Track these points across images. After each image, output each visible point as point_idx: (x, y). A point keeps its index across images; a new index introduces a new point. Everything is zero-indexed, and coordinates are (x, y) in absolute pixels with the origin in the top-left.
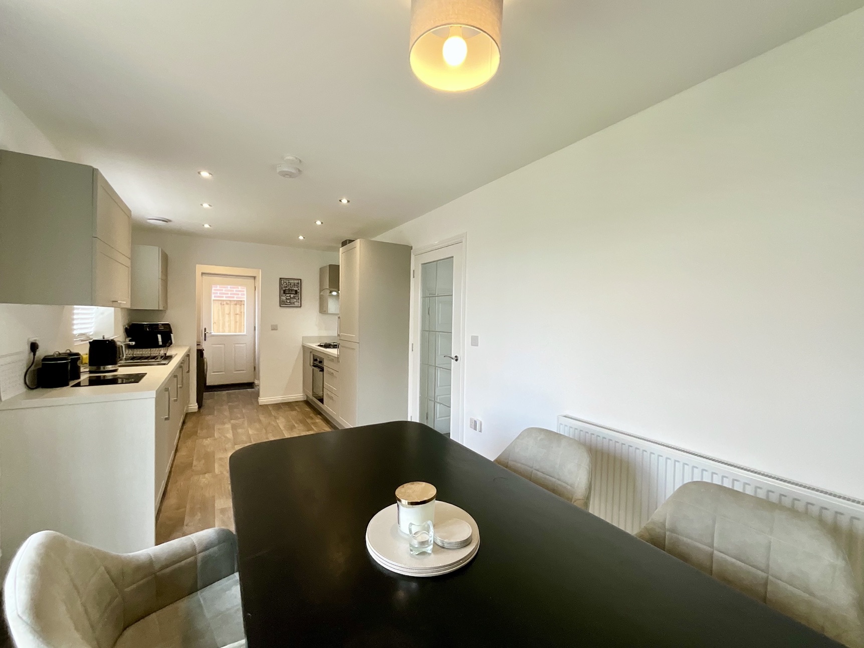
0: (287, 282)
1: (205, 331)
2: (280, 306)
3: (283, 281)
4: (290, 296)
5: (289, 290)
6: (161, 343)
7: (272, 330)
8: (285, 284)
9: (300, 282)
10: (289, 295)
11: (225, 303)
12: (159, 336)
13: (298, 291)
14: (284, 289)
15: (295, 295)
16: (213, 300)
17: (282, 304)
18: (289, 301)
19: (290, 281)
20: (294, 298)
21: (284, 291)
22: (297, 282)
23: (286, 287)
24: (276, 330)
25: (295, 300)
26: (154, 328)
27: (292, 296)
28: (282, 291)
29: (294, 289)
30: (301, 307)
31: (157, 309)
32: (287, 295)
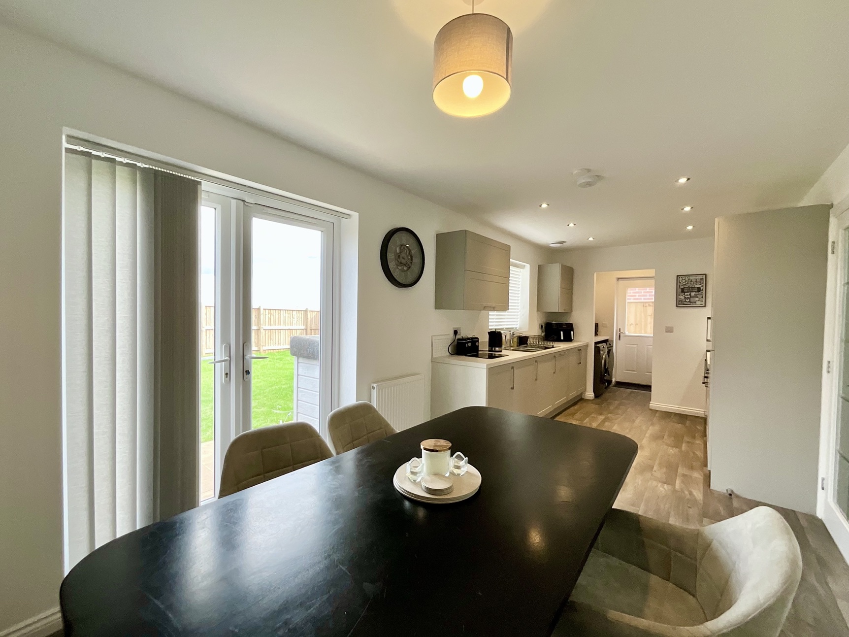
0: (687, 279)
1: (620, 331)
2: (677, 306)
3: (681, 279)
4: (690, 294)
5: (689, 287)
6: (562, 338)
7: (666, 332)
8: (684, 281)
9: (704, 277)
10: (688, 294)
11: (647, 305)
12: (562, 332)
13: (702, 288)
14: (683, 287)
15: (697, 293)
16: (628, 302)
17: (680, 304)
18: (689, 300)
19: (691, 278)
20: (696, 296)
21: (683, 291)
22: (701, 277)
23: (685, 285)
24: (672, 332)
25: (697, 299)
26: (560, 326)
27: (693, 294)
28: (680, 290)
29: (696, 286)
30: (705, 306)
31: (557, 311)
32: (686, 294)
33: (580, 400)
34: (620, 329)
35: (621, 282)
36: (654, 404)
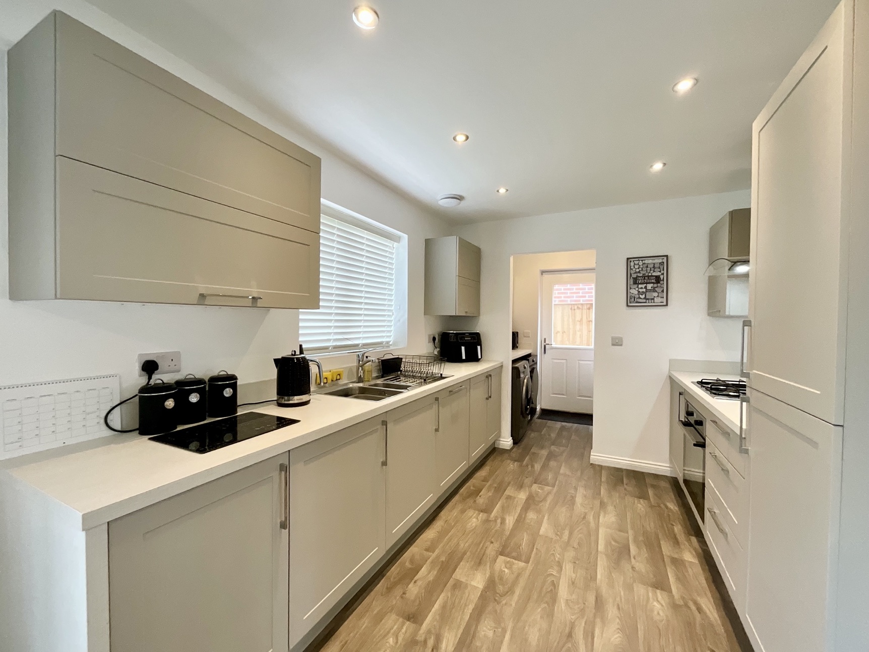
0: (641, 263)
1: (545, 342)
2: (628, 306)
3: (632, 264)
4: (646, 287)
5: (644, 277)
6: (464, 357)
7: (613, 345)
8: (637, 267)
9: (665, 261)
10: (643, 286)
11: (576, 307)
12: (463, 348)
13: (662, 277)
14: (634, 276)
15: (655, 285)
16: (554, 304)
17: (631, 302)
18: (644, 296)
19: (646, 262)
20: (654, 290)
21: (636, 281)
22: (660, 261)
23: (639, 272)
24: (621, 345)
25: (655, 294)
26: (460, 338)
27: (649, 286)
28: (632, 280)
29: (654, 274)
30: (667, 305)
31: (455, 314)
32: (640, 286)
33: (493, 451)
34: (545, 339)
35: (546, 276)
36: (598, 456)
